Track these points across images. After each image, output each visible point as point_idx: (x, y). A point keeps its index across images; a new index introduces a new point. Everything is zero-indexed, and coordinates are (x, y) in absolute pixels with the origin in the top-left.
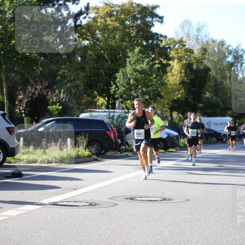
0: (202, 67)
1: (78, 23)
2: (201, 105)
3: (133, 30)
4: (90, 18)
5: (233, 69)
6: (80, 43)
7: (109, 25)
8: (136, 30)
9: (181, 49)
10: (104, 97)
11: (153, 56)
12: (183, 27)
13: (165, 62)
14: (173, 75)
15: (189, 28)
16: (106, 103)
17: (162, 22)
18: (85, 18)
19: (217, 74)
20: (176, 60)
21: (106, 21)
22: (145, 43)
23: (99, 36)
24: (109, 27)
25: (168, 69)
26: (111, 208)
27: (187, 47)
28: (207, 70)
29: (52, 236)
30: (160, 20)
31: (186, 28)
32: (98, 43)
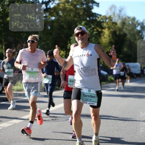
0: (122, 33)
1: (48, 7)
2: (121, 56)
3: (81, 11)
4: (55, 3)
5: (140, 34)
6: (50, 18)
7: (67, 8)
8: (83, 11)
9: (110, 22)
10: (64, 51)
11: (93, 26)
12: (111, 9)
13: (100, 30)
14: (105, 38)
15: (115, 10)
16: (65, 54)
17: (98, 6)
18: (52, 4)
19: (131, 37)
20: (107, 29)
21: (65, 5)
22: (88, 19)
23: (61, 14)
24: (67, 9)
25: (102, 34)
26: (65, 122)
27: (113, 21)
28: (125, 35)
29: (28, 141)
30: (97, 5)
31: (113, 9)
32: (61, 18)
